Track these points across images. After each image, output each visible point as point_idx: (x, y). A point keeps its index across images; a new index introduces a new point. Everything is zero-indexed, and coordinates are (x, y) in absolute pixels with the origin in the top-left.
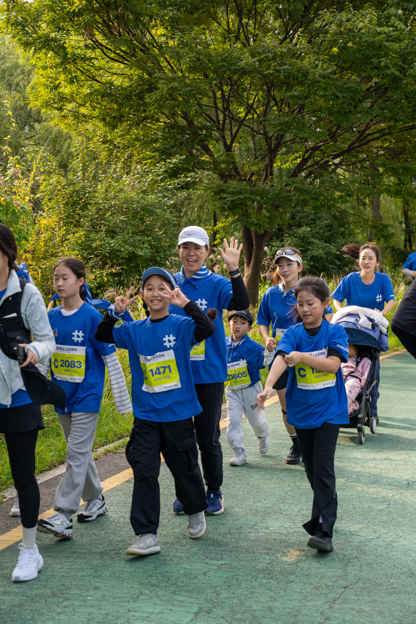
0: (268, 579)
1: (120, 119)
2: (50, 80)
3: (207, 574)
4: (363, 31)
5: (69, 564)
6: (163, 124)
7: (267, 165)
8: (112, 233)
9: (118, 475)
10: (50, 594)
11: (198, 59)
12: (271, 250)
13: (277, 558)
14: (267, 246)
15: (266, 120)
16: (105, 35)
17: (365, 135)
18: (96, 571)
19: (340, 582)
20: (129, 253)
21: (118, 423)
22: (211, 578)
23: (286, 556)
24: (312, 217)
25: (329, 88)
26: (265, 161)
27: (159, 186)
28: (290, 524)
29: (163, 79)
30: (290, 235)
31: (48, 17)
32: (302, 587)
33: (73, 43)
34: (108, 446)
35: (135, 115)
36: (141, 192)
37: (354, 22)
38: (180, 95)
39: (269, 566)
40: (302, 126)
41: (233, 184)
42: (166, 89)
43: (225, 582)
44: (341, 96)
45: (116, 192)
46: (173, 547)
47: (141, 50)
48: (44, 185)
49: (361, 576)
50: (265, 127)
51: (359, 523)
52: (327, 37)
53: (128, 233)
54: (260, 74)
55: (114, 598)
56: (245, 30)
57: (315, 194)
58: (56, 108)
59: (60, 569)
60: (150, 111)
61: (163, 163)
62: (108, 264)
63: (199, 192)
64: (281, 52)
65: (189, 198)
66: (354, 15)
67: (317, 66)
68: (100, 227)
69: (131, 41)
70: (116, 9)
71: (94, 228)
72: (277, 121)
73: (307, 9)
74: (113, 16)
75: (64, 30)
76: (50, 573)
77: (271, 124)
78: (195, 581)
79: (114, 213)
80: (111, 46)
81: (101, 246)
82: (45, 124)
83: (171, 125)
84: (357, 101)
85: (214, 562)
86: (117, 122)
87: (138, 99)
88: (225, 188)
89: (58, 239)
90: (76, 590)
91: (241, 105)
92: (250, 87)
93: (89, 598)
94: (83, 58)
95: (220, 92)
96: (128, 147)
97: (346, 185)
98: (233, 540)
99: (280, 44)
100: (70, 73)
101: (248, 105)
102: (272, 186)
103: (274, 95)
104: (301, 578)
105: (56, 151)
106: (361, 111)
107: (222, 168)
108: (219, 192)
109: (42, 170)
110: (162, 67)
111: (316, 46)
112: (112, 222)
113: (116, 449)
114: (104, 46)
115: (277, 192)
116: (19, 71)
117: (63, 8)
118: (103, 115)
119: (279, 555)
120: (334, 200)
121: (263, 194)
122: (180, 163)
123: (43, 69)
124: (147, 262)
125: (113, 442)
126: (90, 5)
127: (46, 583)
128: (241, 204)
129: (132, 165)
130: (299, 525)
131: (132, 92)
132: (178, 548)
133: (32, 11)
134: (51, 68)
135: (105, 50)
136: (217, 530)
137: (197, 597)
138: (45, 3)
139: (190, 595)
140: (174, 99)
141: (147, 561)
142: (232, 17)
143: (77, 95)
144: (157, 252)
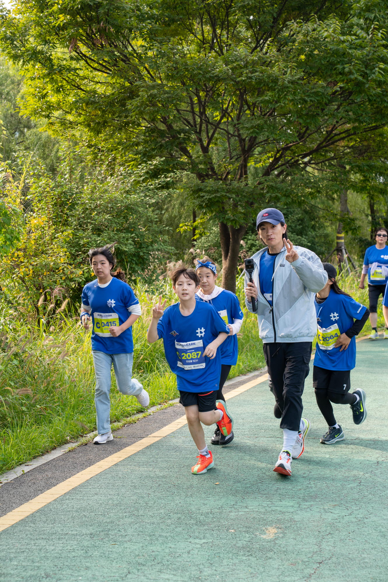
0: (248, 556)
1: (104, 124)
2: (38, 89)
3: (191, 552)
4: (328, 39)
5: (62, 545)
6: (144, 128)
7: (242, 165)
8: (98, 231)
9: (106, 459)
10: (43, 575)
11: (176, 68)
12: (246, 243)
13: (256, 535)
14: (243, 239)
15: (240, 123)
16: (89, 47)
17: (332, 135)
18: (86, 552)
19: (315, 558)
22: (194, 556)
23: (265, 534)
25: (297, 93)
26: (240, 161)
27: (141, 186)
28: (268, 503)
29: (143, 87)
31: (35, 32)
32: (280, 564)
33: (60, 55)
35: (118, 121)
36: (125, 192)
37: (319, 31)
38: (159, 102)
39: (249, 544)
40: (273, 128)
41: (210, 182)
42: (146, 96)
43: (208, 560)
44: (309, 100)
45: (101, 193)
46: (159, 527)
47: (122, 60)
48: (34, 187)
49: (335, 551)
50: (239, 130)
51: (332, 501)
52: (294, 45)
53: (113, 231)
54: (233, 81)
55: (104, 577)
56: (219, 40)
57: (286, 191)
58: (43, 115)
59: (53, 550)
60: (132, 117)
61: (144, 165)
63: (179, 191)
64: (253, 60)
65: (169, 197)
66: (320, 25)
67: (286, 72)
68: (87, 226)
69: (113, 52)
70: (99, 23)
71: (81, 226)
72: (249, 124)
73: (275, 20)
74: (95, 29)
75: (50, 43)
76: (44, 555)
77: (244, 127)
78: (178, 559)
79: (100, 213)
80: (94, 57)
81: (88, 243)
82: (35, 130)
83: (152, 129)
84: (324, 104)
85: (197, 541)
86: (101, 127)
87: (120, 106)
88: (203, 187)
89: (48, 237)
90: (68, 570)
91: (217, 109)
92: (224, 93)
93: (80, 578)
94: (68, 69)
95: (197, 98)
96: (112, 151)
97: (315, 183)
98: (215, 520)
99: (251, 53)
100: (57, 83)
101: (223, 110)
102: (247, 184)
103: (247, 100)
104: (279, 554)
105: (45, 156)
106: (328, 113)
107: (200, 169)
108: (197, 191)
109: (32, 173)
110: (142, 76)
111: (285, 54)
112: (97, 221)
114: (87, 57)
115: (251, 190)
116: (9, 81)
117: (48, 24)
118: (87, 121)
119: (258, 533)
120: (304, 196)
121: (238, 192)
122: (160, 164)
123: (32, 80)
124: (131, 257)
126: (74, 19)
127: (39, 565)
128: (218, 201)
129: (116, 167)
130: (277, 504)
131: (115, 99)
132: (163, 528)
133: (20, 26)
134: (39, 78)
135: (89, 61)
136: (199, 510)
137: (182, 575)
138: (32, 19)
139: (175, 573)
140: (154, 105)
141: (134, 541)
142: (207, 28)
143: (64, 103)
144: (140, 248)
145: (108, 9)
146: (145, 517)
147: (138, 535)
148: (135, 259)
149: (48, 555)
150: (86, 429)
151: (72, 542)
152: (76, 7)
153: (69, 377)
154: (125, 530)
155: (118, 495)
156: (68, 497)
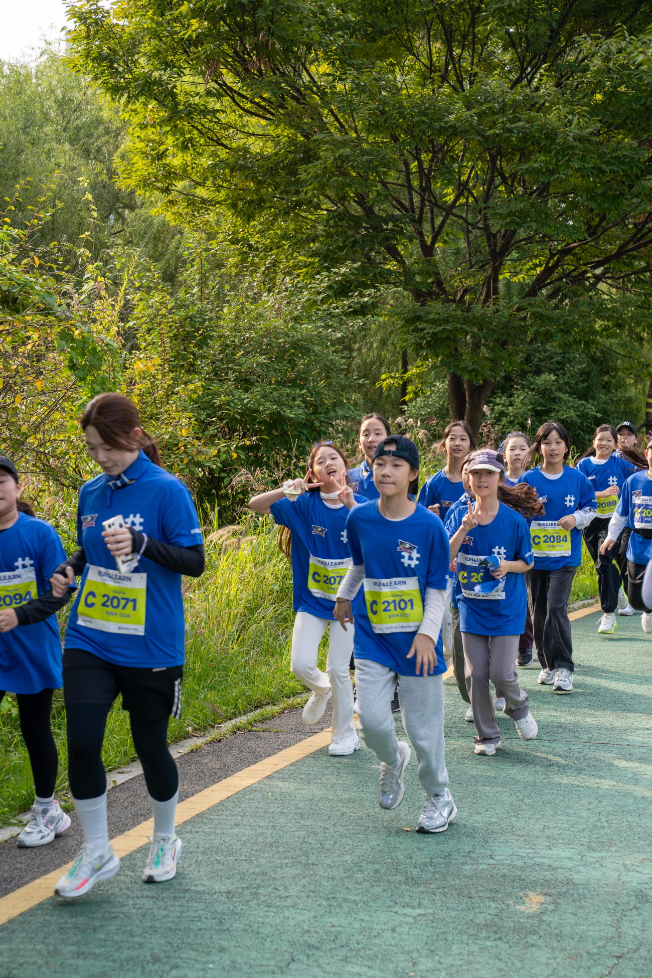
0: (495, 940)
1: (259, 204)
2: (151, 144)
3: (397, 929)
4: (645, 67)
5: (179, 909)
6: (325, 212)
7: (489, 277)
8: (245, 383)
9: (253, 767)
10: (149, 958)
11: (383, 113)
12: (492, 410)
13: (508, 906)
14: (488, 403)
15: (489, 207)
16: (237, 74)
17: (646, 230)
18: (221, 922)
19: (610, 949)
20: (272, 415)
21: (253, 683)
22: (403, 936)
23: (523, 903)
24: (559, 358)
25: (588, 158)
26: (485, 271)
27: (318, 309)
28: (528, 851)
29: (326, 143)
30: (523, 387)
31: (149, 48)
32: (549, 955)
33: (187, 87)
34: (238, 719)
35: (283, 199)
36: (291, 319)
37: (629, 54)
38: (354, 168)
39: (496, 919)
40: (543, 217)
41: (435, 307)
42: (332, 158)
43: (426, 944)
44: (608, 170)
45: (252, 319)
46: (343, 885)
47: (293, 97)
48: (140, 307)
49: (644, 938)
50: (486, 219)
51: (639, 852)
52: (586, 77)
53: (270, 384)
54: (479, 135)
55: (251, 966)
56: (457, 66)
57: (564, 323)
58: (159, 188)
59: (164, 917)
60: (306, 193)
61: (325, 274)
62: (237, 431)
63: (381, 319)
64: (514, 101)
65: (364, 328)
66: (631, 43)
67: (570, 122)
68: (227, 374)
69: (278, 83)
70: (256, 34)
71: (218, 375)
72: (505, 208)
73: (554, 34)
74: (250, 45)
75: (174, 67)
76: (149, 924)
77: (496, 214)
78: (377, 941)
79: (248, 352)
80: (246, 91)
81: (228, 403)
82: (143, 211)
83: (339, 214)
84: (633, 177)
85: (408, 911)
86: (255, 209)
87: (287, 174)
88: (422, 314)
89: (161, 392)
90: (190, 952)
91: (450, 183)
92: (463, 156)
93: (211, 966)
94: (202, 111)
95: (416, 163)
96: (271, 249)
97: (614, 309)
98: (437, 876)
99: (512, 88)
100: (183, 134)
101: (460, 184)
102: (498, 311)
103: (501, 168)
104: (548, 940)
105: (157, 254)
106: (640, 194)
107: (417, 283)
108: (412, 320)
109: (137, 284)
110: (326, 124)
111: (568, 92)
112: (244, 366)
113: (250, 724)
114: (235, 92)
115: (506, 320)
116: (101, 129)
117: (172, 34)
118: (231, 198)
119: (511, 902)
120: (595, 333)
121: (481, 323)
122: (353, 274)
123: (141, 129)
124: (299, 429)
125: (245, 713)
126: (215, 28)
127: (142, 940)
128: (448, 338)
129: (278, 277)
130: (543, 853)
131: (279, 163)
132: (350, 887)
133: (125, 38)
134: (153, 126)
135: (237, 98)
136: (411, 858)
137: (382, 967)
138: (146, 26)
139: (370, 963)
140: (344, 174)
141: (302, 906)
142: (437, 45)
143: (193, 168)
144: (314, 413)
145: (273, 11)
146: (320, 866)
147: (308, 896)
148: (305, 432)
149: (157, 924)
150: (220, 716)
151: (197, 904)
152: (218, 7)
153: (192, 627)
154: (285, 888)
155: (274, 827)
156: (189, 828)
